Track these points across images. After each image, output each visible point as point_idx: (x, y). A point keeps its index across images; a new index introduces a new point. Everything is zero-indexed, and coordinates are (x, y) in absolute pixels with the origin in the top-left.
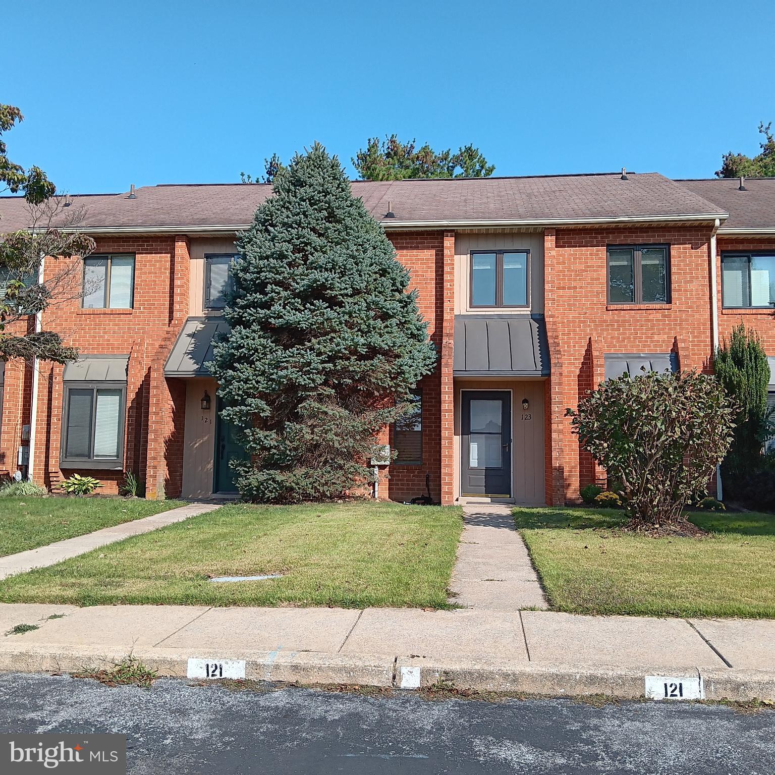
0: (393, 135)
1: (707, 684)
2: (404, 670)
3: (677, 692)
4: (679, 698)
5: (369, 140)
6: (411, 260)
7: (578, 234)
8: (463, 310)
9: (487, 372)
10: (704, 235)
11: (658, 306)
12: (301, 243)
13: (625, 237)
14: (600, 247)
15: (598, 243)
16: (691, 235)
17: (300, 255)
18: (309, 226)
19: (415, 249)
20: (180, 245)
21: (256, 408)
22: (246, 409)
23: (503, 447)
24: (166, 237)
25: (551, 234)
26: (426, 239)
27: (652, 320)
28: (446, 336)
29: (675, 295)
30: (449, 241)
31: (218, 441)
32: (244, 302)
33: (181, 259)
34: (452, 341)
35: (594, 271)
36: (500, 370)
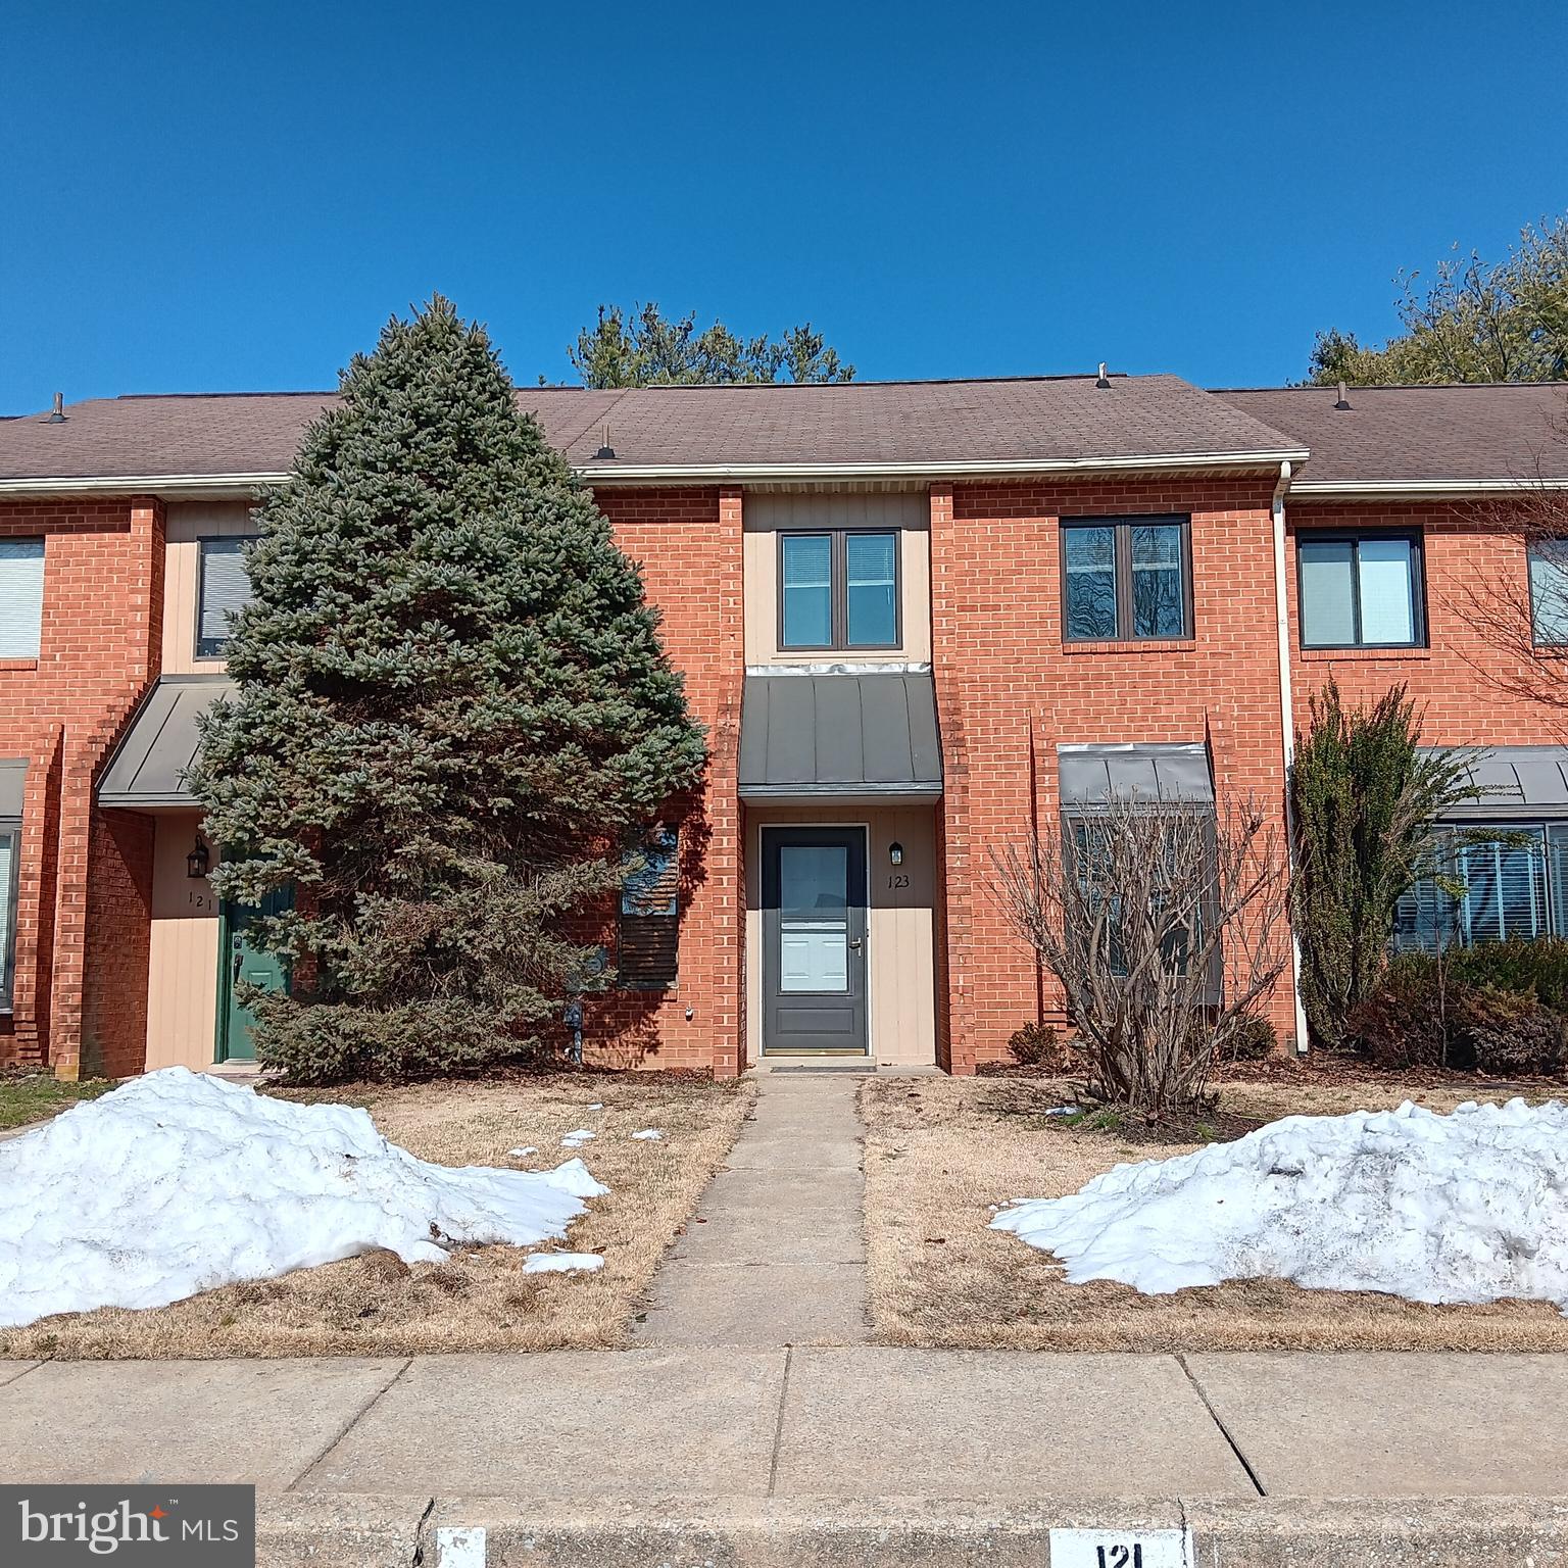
1: (1203, 1543)
2: (445, 1536)
5: (602, 310)
6: (652, 549)
7: (1000, 495)
8: (763, 656)
9: (811, 787)
10: (1260, 496)
11: (1167, 645)
12: (396, 503)
13: (1096, 501)
14: (1046, 521)
15: (1042, 513)
16: (1232, 496)
17: (393, 529)
18: (416, 467)
19: (660, 526)
20: (142, 517)
21: (288, 864)
22: (265, 867)
23: (850, 947)
24: (111, 502)
25: (944, 494)
26: (683, 504)
27: (1156, 675)
28: (725, 709)
29: (1201, 622)
30: (730, 508)
31: (227, 946)
32: (267, 626)
33: (145, 549)
34: (737, 722)
35: (1035, 572)
36: (839, 783)
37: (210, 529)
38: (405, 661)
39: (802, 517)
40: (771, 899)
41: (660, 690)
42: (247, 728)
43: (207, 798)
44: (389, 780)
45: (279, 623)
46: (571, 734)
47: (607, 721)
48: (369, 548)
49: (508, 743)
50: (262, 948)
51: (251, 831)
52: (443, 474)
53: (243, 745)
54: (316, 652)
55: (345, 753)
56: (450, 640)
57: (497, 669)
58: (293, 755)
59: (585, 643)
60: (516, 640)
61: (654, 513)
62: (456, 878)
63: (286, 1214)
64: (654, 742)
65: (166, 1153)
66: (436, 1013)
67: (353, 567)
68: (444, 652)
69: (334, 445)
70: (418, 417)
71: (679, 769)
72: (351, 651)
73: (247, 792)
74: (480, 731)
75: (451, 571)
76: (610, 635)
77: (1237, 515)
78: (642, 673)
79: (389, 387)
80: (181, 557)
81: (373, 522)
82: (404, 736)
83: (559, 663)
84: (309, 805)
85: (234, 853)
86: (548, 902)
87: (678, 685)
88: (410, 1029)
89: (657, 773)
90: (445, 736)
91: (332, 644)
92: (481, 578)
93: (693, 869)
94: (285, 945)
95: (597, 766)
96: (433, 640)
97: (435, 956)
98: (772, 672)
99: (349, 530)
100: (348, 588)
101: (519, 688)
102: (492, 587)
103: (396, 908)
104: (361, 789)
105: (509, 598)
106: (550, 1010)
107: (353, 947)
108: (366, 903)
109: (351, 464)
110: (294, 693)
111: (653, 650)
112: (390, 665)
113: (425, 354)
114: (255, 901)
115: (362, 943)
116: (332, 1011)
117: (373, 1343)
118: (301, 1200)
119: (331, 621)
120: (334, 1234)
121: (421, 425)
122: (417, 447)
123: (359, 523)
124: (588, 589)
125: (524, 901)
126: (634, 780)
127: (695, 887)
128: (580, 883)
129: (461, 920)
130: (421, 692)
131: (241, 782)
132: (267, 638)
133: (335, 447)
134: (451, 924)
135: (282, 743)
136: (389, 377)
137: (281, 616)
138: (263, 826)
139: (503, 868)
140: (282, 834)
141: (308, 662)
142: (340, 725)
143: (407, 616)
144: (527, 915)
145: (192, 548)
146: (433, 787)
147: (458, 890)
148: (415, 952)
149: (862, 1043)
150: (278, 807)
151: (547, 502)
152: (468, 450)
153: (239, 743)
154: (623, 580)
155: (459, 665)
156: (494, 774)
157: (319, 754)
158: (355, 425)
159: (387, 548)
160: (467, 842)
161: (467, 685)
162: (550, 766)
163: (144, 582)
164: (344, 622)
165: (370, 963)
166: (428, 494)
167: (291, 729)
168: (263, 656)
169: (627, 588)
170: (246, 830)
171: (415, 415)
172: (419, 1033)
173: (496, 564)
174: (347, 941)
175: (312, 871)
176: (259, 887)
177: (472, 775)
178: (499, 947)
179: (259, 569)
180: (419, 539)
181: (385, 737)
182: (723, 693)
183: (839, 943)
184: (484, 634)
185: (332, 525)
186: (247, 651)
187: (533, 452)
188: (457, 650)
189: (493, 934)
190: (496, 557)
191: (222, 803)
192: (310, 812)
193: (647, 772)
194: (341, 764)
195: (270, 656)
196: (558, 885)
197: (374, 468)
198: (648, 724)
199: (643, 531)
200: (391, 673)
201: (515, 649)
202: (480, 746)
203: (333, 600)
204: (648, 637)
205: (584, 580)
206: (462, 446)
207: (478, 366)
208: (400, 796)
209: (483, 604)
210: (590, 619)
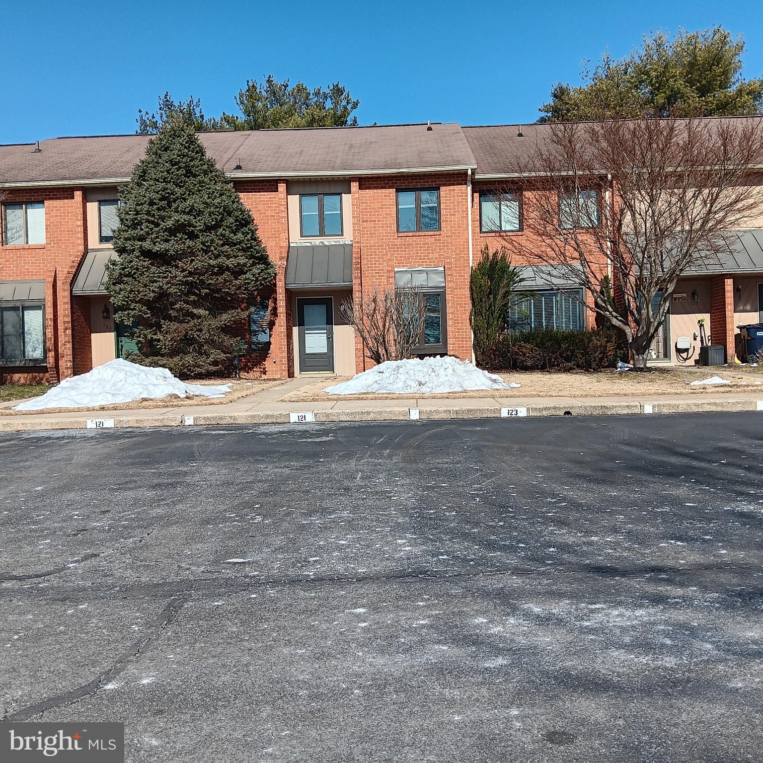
0: (270, 76)
1: (316, 415)
2: (186, 418)
3: (303, 419)
4: (304, 421)
5: (248, 82)
6: (256, 201)
7: (375, 181)
8: (296, 239)
9: (310, 285)
10: (463, 180)
11: (432, 233)
12: (166, 193)
13: (408, 183)
14: (391, 190)
15: (390, 187)
16: (454, 181)
17: (166, 202)
18: (172, 180)
19: (258, 193)
20: (78, 194)
21: (140, 312)
22: (132, 313)
23: (328, 338)
24: (67, 188)
25: (356, 181)
26: (266, 186)
27: (428, 243)
28: (281, 258)
29: (443, 225)
30: (282, 187)
31: (118, 342)
32: (126, 235)
33: (80, 205)
34: (285, 263)
35: (388, 208)
36: (319, 282)
37: (102, 198)
38: (172, 246)
39: (308, 190)
40: (301, 323)
41: (257, 253)
42: (123, 269)
43: (111, 291)
44: (170, 285)
45: (131, 234)
46: (228, 268)
47: (239, 264)
48: (158, 209)
49: (206, 272)
50: (133, 339)
51: (127, 302)
52: (181, 182)
53: (122, 274)
54: (144, 244)
55: (155, 277)
56: (186, 239)
57: (202, 248)
58: (139, 277)
59: (231, 239)
60: (208, 239)
61: (256, 189)
62: (193, 316)
63: (151, 388)
64: (255, 270)
65: (121, 376)
66: (189, 359)
67: (154, 216)
68: (184, 243)
69: (144, 172)
70: (173, 163)
71: (264, 279)
72: (154, 244)
73: (125, 289)
74: (197, 268)
75: (185, 217)
76: (240, 236)
77: (456, 187)
78: (251, 247)
79: (162, 151)
80: (92, 207)
81: (159, 200)
82: (173, 271)
83: (223, 245)
84: (145, 293)
85: (122, 308)
86: (222, 323)
87: (264, 250)
88: (181, 363)
89: (257, 280)
90: (186, 270)
91: (148, 241)
92: (195, 218)
93: (275, 313)
94: (140, 337)
95: (236, 279)
96: (181, 240)
97: (188, 340)
98: (299, 245)
99: (152, 203)
100: (152, 222)
101: (209, 254)
102: (199, 221)
103: (174, 326)
104: (160, 287)
105: (205, 224)
106: (226, 357)
107: (162, 338)
108: (164, 324)
109: (151, 179)
110: (138, 257)
111: (255, 239)
112: (167, 248)
113: (174, 139)
114: (130, 324)
115: (164, 337)
116: (156, 358)
117: (173, 405)
118: (154, 385)
119: (148, 234)
120: (162, 392)
121: (173, 165)
122: (172, 174)
123: (155, 201)
124: (231, 220)
125: (215, 323)
126: (249, 283)
127: (276, 319)
128: (232, 317)
129: (195, 329)
130: (179, 256)
131: (122, 286)
132: (126, 239)
133: (145, 173)
134: (192, 330)
135: (135, 273)
136: (162, 147)
137: (131, 233)
138: (130, 300)
139: (207, 312)
140: (137, 302)
141: (141, 246)
142: (153, 267)
143: (172, 232)
144: (216, 327)
145: (96, 204)
146: (183, 287)
147: (193, 319)
148: (181, 339)
149: (333, 370)
150: (135, 294)
151: (216, 190)
152: (189, 173)
153: (120, 273)
154: (244, 216)
155: (189, 247)
156: (202, 282)
157: (147, 277)
158: (151, 165)
159: (164, 209)
160: (195, 304)
161: (192, 254)
162: (221, 279)
163: (81, 217)
164: (152, 234)
165: (167, 343)
166: (177, 189)
167: (137, 269)
168: (126, 245)
169: (246, 218)
170: (125, 301)
171: (171, 161)
172: (184, 364)
173: (200, 213)
174: (159, 336)
175: (147, 314)
176: (131, 319)
177: (195, 282)
178: (207, 337)
179: (123, 216)
180: (174, 206)
181: (168, 271)
182: (281, 253)
183: (324, 337)
184: (197, 237)
185: (146, 201)
186: (121, 243)
187: (211, 172)
188: (189, 243)
189: (205, 333)
190: (200, 211)
191: (116, 293)
192: (146, 295)
193: (252, 281)
194: (154, 280)
195: (128, 245)
196: (226, 318)
197: (158, 181)
198: (254, 264)
199: (252, 195)
200: (168, 250)
201: (207, 242)
202: (198, 273)
203: (148, 227)
204: (253, 235)
205: (230, 216)
206: (187, 172)
207: (192, 142)
208: (172, 290)
209: (196, 227)
210: (232, 230)
